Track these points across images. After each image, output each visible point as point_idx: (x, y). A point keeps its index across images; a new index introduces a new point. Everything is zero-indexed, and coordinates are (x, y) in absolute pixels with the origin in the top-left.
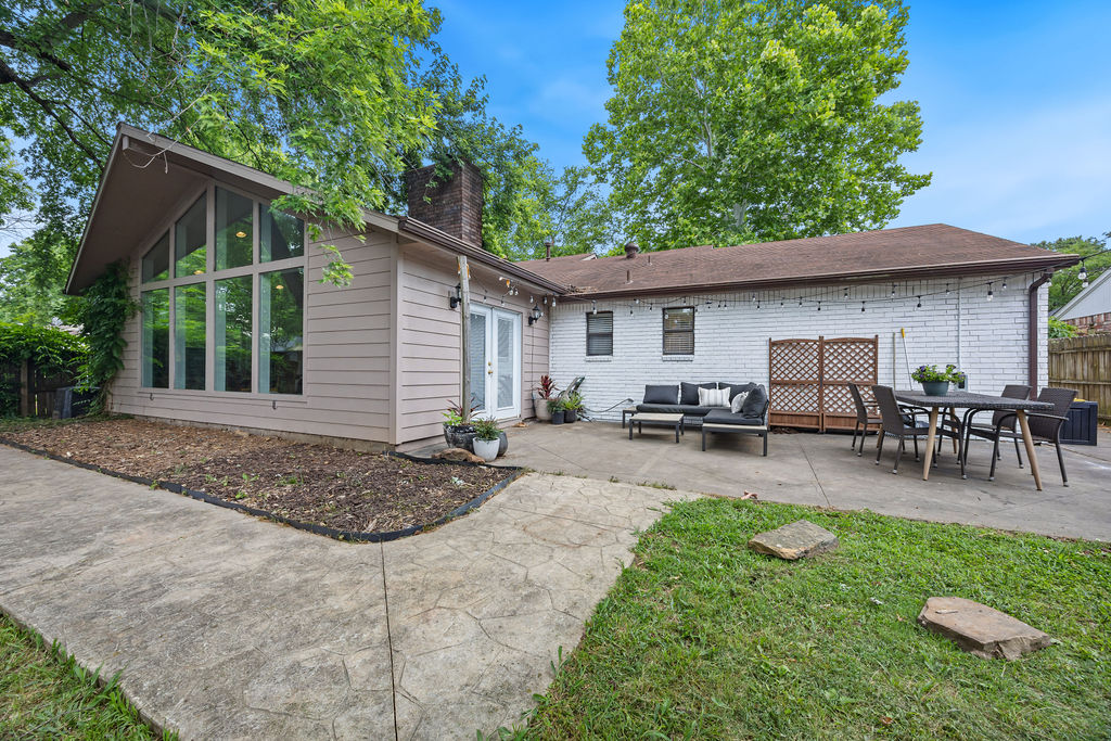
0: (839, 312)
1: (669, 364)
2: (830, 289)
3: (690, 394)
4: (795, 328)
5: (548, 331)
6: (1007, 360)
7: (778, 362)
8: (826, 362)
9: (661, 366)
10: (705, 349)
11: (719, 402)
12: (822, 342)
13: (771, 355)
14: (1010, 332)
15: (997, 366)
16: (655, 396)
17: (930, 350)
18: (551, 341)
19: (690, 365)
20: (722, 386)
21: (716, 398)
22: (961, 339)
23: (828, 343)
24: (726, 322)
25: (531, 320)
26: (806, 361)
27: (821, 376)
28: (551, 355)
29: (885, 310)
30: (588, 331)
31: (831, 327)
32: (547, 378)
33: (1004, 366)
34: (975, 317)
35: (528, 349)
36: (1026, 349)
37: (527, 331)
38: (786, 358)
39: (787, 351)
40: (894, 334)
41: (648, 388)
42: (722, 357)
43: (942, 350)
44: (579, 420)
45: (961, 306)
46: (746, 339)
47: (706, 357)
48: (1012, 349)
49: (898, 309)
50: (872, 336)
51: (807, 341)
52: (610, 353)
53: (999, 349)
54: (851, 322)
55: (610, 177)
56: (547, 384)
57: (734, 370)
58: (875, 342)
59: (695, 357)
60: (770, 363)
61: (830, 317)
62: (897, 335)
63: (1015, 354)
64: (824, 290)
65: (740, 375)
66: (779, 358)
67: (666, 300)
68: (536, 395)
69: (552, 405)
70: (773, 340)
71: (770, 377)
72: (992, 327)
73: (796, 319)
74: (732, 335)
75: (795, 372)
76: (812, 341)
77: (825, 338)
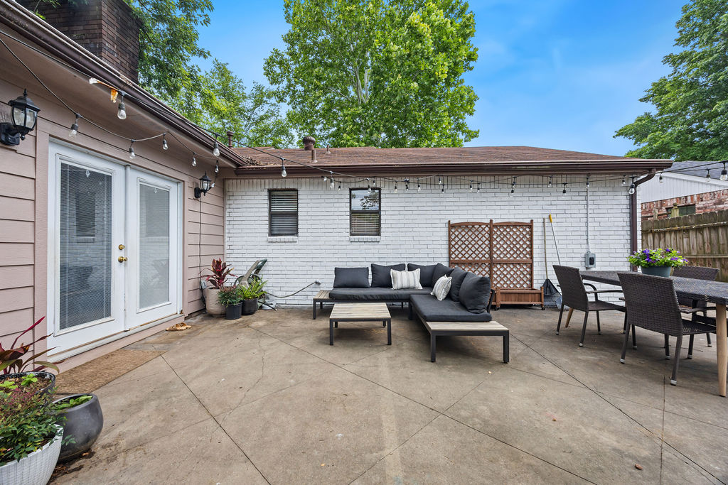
0: (503, 199)
1: (356, 246)
2: (497, 178)
3: (381, 276)
4: (469, 212)
5: (223, 208)
6: (617, 242)
7: (457, 243)
8: (495, 243)
9: (348, 247)
10: (390, 230)
11: (412, 285)
12: (491, 225)
13: (450, 236)
14: (618, 220)
15: (611, 246)
16: (346, 279)
17: (569, 233)
18: (227, 219)
19: (377, 246)
20: (411, 268)
21: (409, 281)
22: (589, 224)
23: (495, 226)
24: (411, 204)
25: (198, 193)
26: (480, 243)
27: (491, 256)
28: (227, 235)
29: (537, 199)
30: (270, 208)
31: (497, 212)
32: (219, 263)
33: (616, 246)
34: (597, 207)
35: (191, 228)
36: (629, 233)
37: (191, 204)
38: (463, 239)
39: (463, 233)
40: (544, 219)
41: (337, 271)
42: (407, 238)
43: (576, 233)
44: (261, 307)
45: (589, 198)
46: (428, 221)
47: (393, 238)
48: (620, 233)
49: (548, 199)
50: (528, 221)
51: (480, 224)
52: (295, 233)
53: (612, 233)
54: (512, 207)
55: (288, 99)
56: (220, 269)
57: (418, 251)
58: (530, 226)
59: (382, 238)
60: (450, 244)
61: (497, 203)
62: (547, 220)
63: (622, 237)
64: (492, 178)
65: (423, 255)
66: (457, 239)
67: (353, 180)
68: (206, 284)
69: (226, 296)
70: (451, 222)
71: (450, 257)
72: (608, 215)
73: (470, 204)
74: (416, 217)
75: (470, 252)
76: (484, 224)
77: (494, 222)
